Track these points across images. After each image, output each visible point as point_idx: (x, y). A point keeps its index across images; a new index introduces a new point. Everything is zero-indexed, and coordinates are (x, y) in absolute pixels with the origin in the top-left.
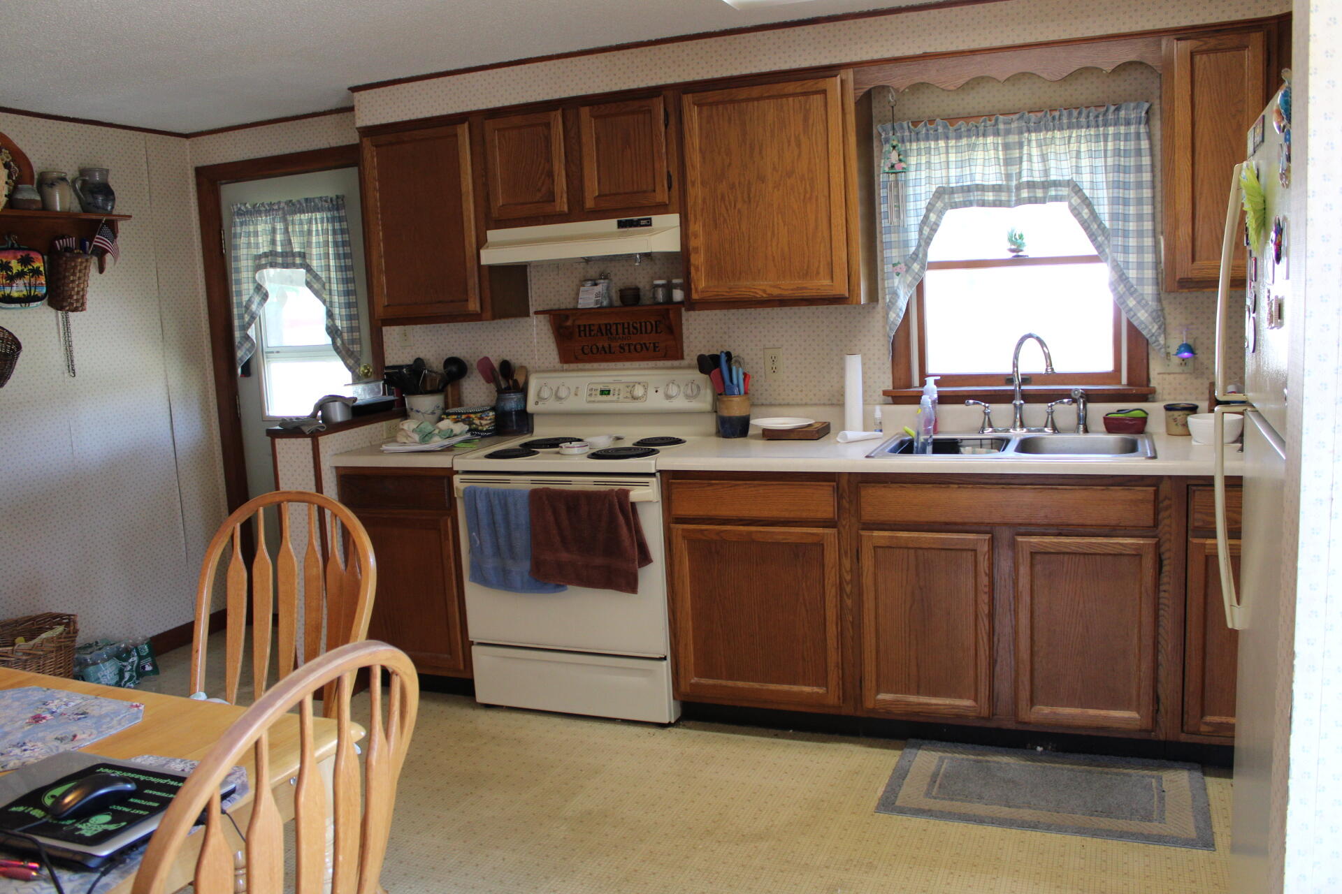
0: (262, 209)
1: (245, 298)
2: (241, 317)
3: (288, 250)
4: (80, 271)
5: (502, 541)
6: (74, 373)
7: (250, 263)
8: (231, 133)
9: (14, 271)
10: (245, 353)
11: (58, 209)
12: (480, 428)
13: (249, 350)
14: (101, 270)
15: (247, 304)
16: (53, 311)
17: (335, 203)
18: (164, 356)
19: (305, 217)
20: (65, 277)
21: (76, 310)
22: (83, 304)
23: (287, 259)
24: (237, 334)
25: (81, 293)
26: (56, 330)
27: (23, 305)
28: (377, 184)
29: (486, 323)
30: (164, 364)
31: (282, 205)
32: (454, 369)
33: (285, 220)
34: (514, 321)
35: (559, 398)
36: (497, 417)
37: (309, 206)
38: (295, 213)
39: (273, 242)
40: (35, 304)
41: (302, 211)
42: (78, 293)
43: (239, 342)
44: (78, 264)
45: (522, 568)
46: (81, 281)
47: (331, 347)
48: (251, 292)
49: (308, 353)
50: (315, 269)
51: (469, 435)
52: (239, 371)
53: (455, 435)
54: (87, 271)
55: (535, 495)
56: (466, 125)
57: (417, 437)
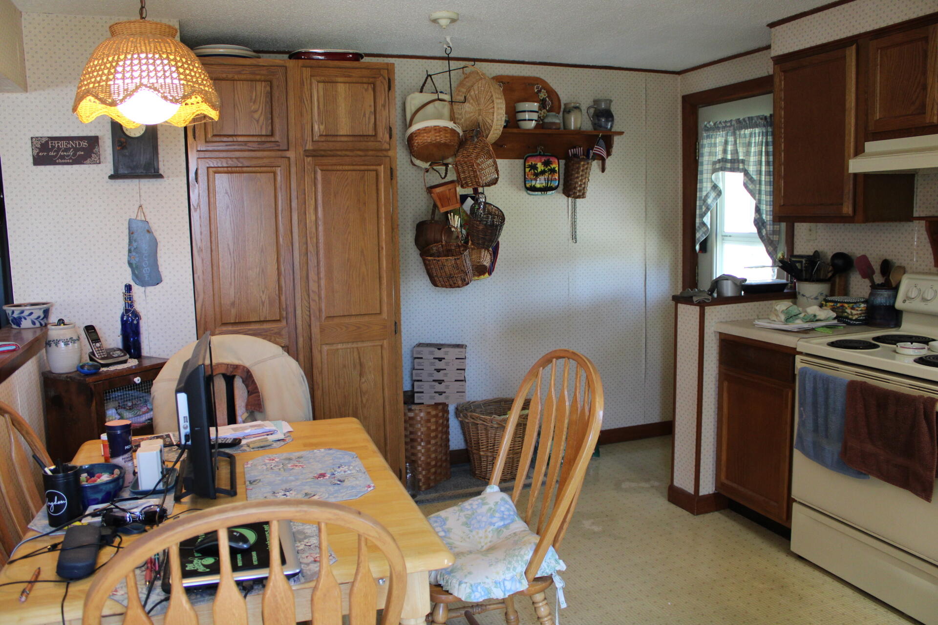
0: (720, 126)
1: (704, 194)
2: (701, 208)
3: (735, 158)
4: (583, 171)
5: (821, 421)
6: (576, 240)
7: (710, 167)
8: (705, 68)
9: (539, 170)
10: (702, 235)
11: (573, 128)
12: (850, 317)
13: (705, 233)
14: (603, 170)
15: (705, 197)
16: (566, 198)
17: (769, 120)
18: (645, 233)
19: (748, 132)
20: (572, 175)
21: (579, 197)
22: (584, 194)
23: (733, 164)
24: (698, 221)
25: (583, 186)
26: (566, 211)
27: (543, 193)
28: (783, 103)
29: (858, 225)
30: (645, 238)
31: (734, 123)
32: (839, 262)
33: (734, 134)
34: (899, 225)
35: (924, 300)
36: (868, 309)
37: (750, 123)
38: (741, 128)
39: (725, 151)
40: (551, 192)
41: (746, 128)
42: (580, 185)
43: (699, 227)
44: (581, 166)
45: (832, 449)
46: (583, 178)
47: (757, 235)
48: (709, 189)
49: (743, 238)
50: (751, 173)
51: (836, 322)
52: (697, 247)
53: (817, 320)
54: (588, 171)
55: (852, 385)
56: (854, 47)
57: (783, 317)
